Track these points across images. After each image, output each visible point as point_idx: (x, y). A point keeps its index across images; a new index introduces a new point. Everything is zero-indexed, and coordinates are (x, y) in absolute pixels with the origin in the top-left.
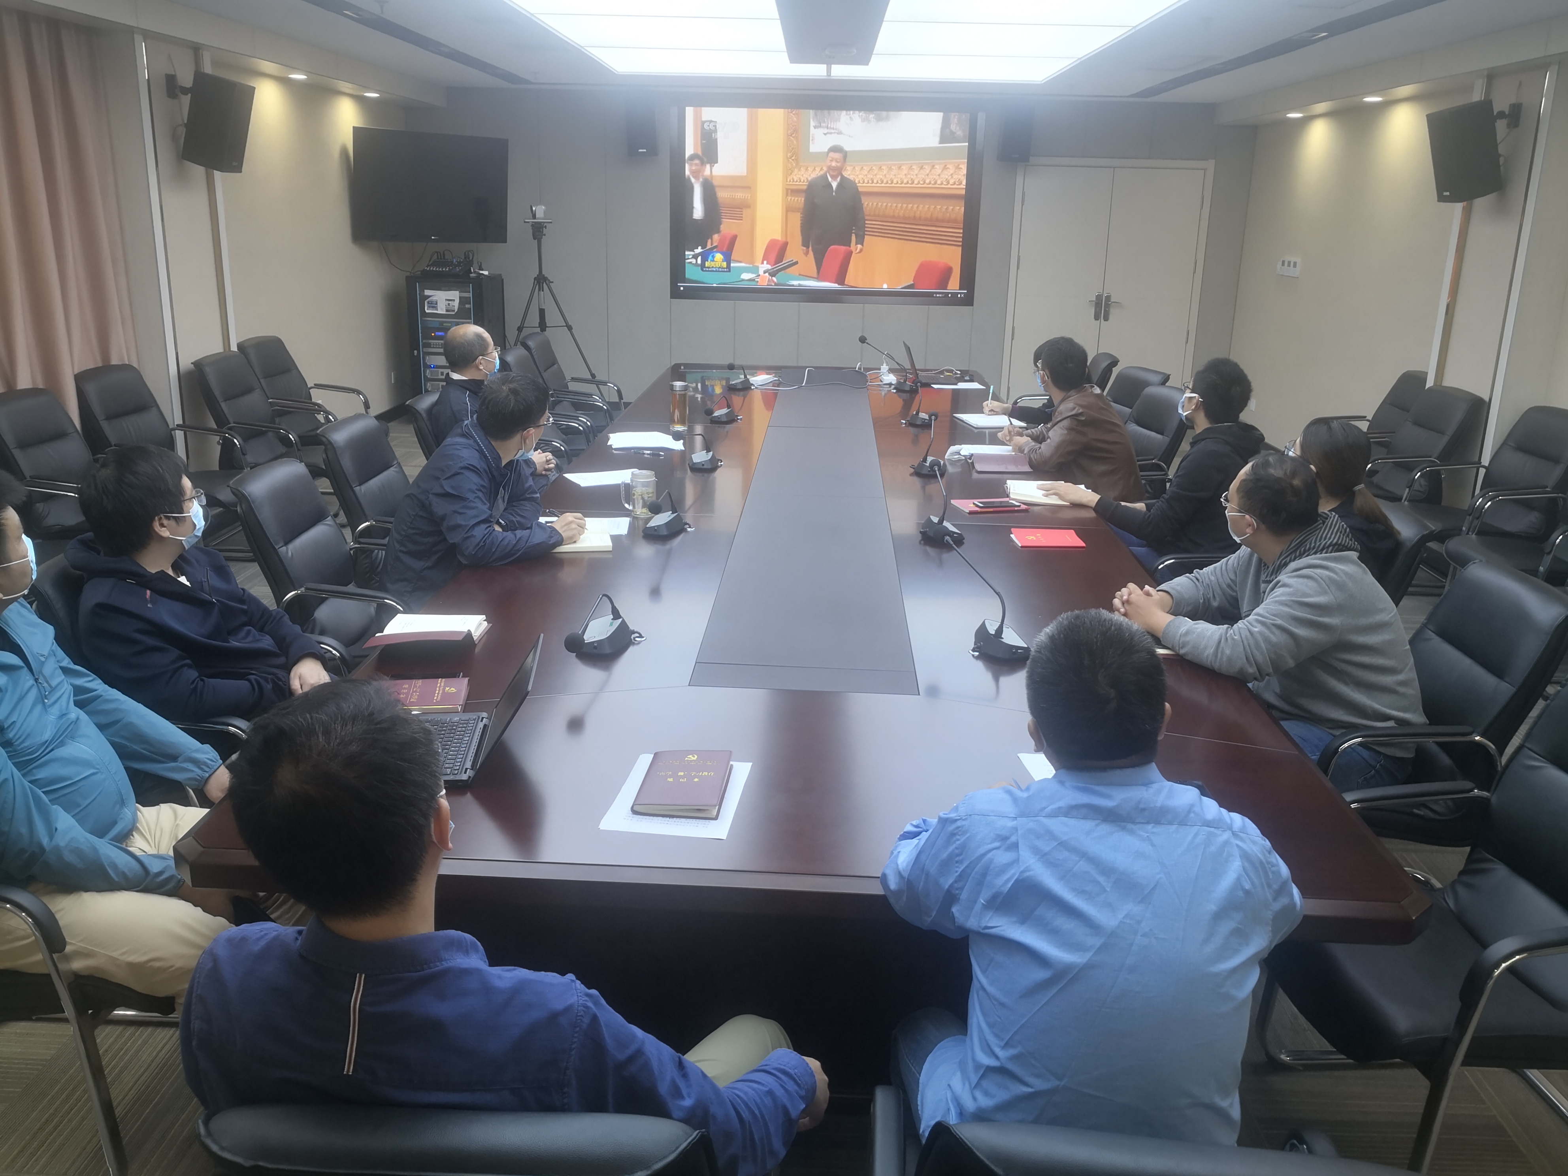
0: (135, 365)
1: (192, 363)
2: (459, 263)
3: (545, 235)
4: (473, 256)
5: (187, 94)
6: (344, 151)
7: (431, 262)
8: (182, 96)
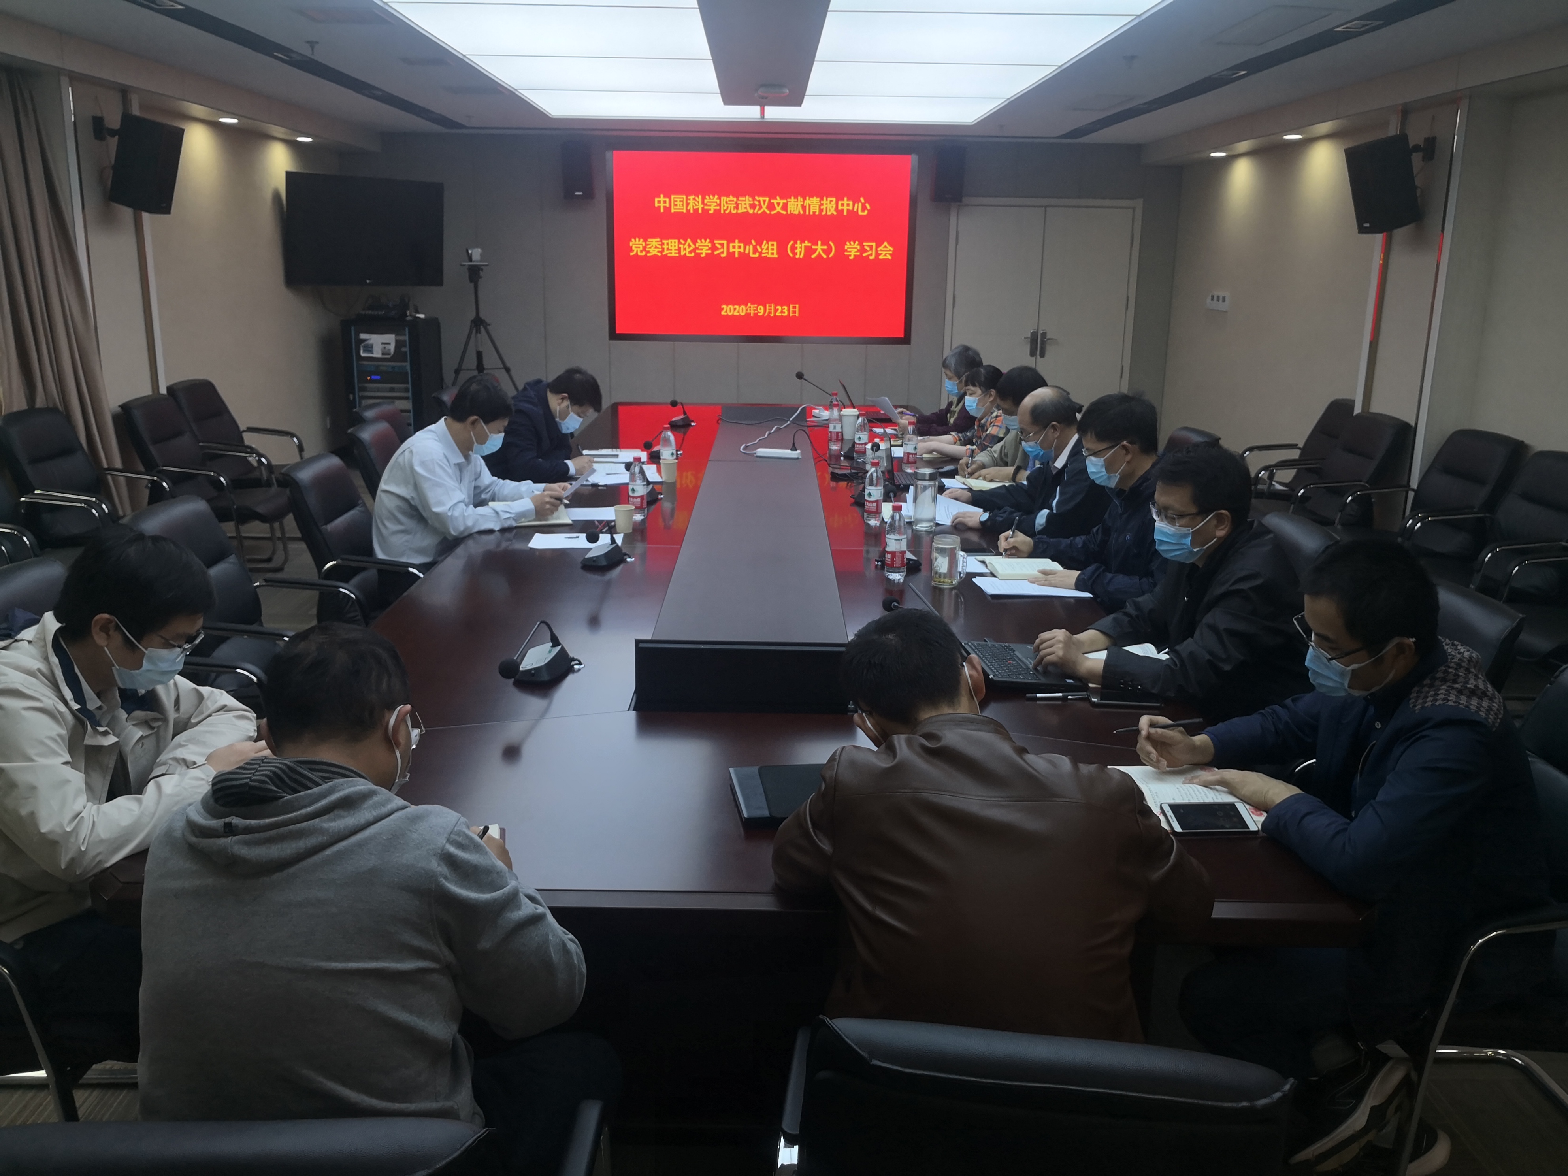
2: (395, 306)
3: (481, 278)
4: (409, 300)
5: (114, 136)
6: (276, 196)
7: (366, 306)
8: (110, 138)
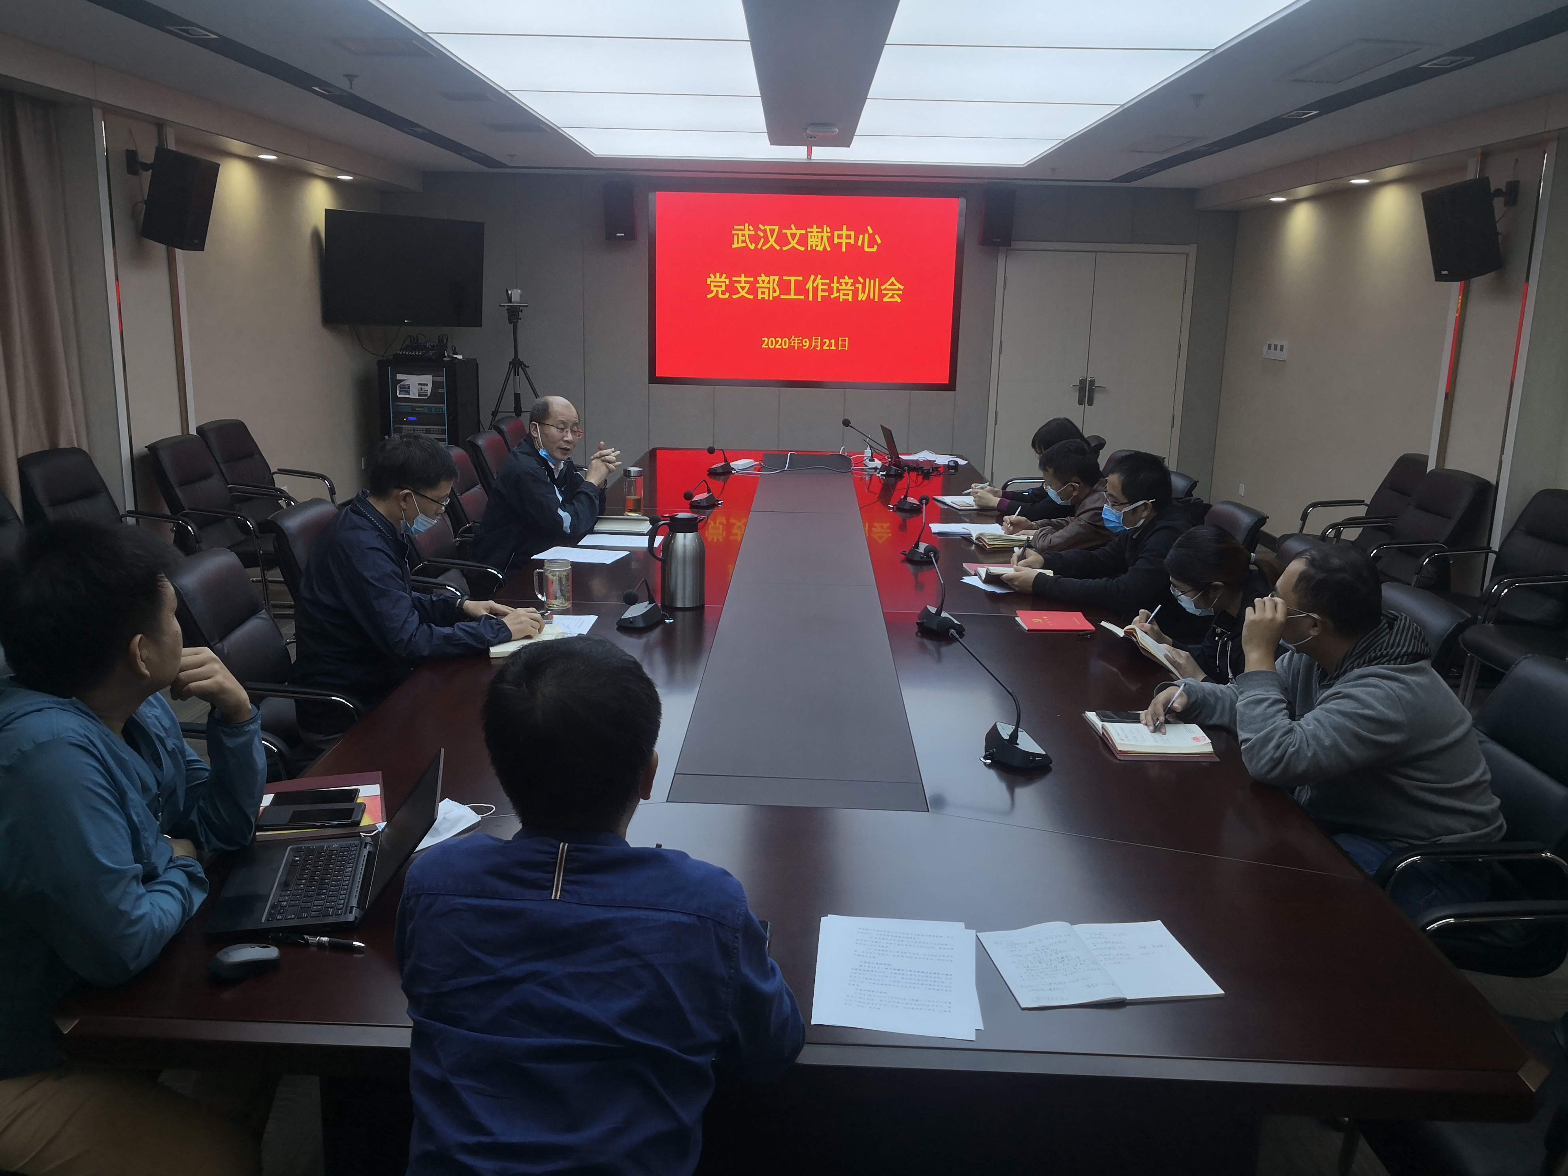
0: (85, 448)
1: (146, 447)
2: (433, 347)
3: (520, 319)
4: (447, 341)
5: (147, 171)
6: (316, 234)
7: (404, 346)
8: (144, 173)
